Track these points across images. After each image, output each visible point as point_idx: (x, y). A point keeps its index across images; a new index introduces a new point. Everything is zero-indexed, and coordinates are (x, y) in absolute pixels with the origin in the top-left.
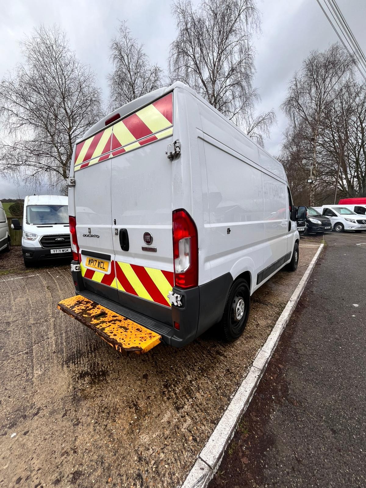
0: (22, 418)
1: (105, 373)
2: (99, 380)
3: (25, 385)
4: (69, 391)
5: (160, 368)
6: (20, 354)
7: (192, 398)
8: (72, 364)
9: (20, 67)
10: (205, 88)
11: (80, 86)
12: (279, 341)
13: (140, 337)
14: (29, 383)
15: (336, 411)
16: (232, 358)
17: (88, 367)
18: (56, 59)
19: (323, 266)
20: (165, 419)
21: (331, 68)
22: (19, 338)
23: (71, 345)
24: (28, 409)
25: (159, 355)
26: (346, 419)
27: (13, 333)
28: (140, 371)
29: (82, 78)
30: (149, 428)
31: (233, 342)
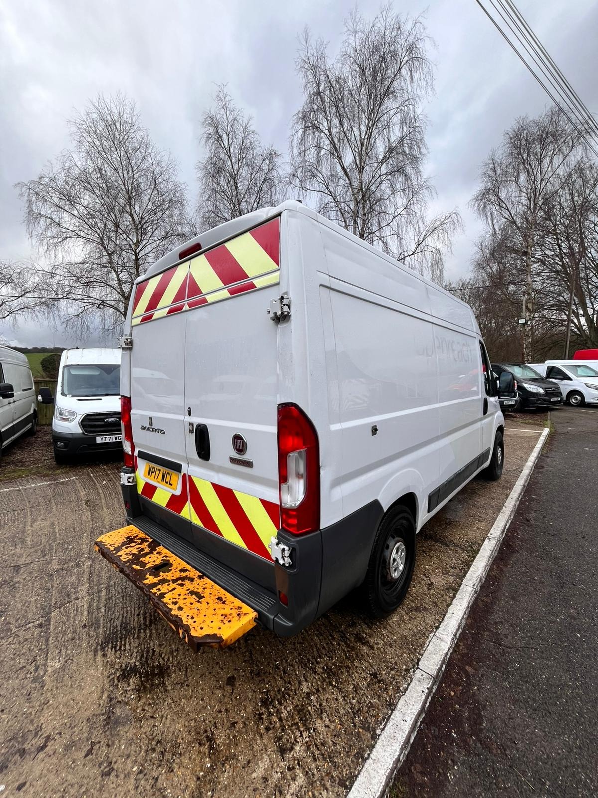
0: (18, 755)
1: (163, 672)
2: (152, 685)
3: (31, 688)
4: (101, 705)
5: (257, 666)
6: (30, 628)
7: (308, 729)
8: (112, 650)
9: (68, 155)
10: (347, 179)
11: (155, 181)
12: (467, 619)
13: (222, 615)
14: (37, 684)
15: (570, 770)
16: (382, 650)
17: (136, 657)
18: (120, 142)
19: (547, 471)
20: (259, 772)
21: (551, 142)
22: (32, 596)
23: (114, 613)
24: (30, 737)
25: (258, 638)
26: (589, 790)
27: (24, 585)
28: (222, 669)
29: (158, 169)
30: (230, 788)
31: (385, 618)
